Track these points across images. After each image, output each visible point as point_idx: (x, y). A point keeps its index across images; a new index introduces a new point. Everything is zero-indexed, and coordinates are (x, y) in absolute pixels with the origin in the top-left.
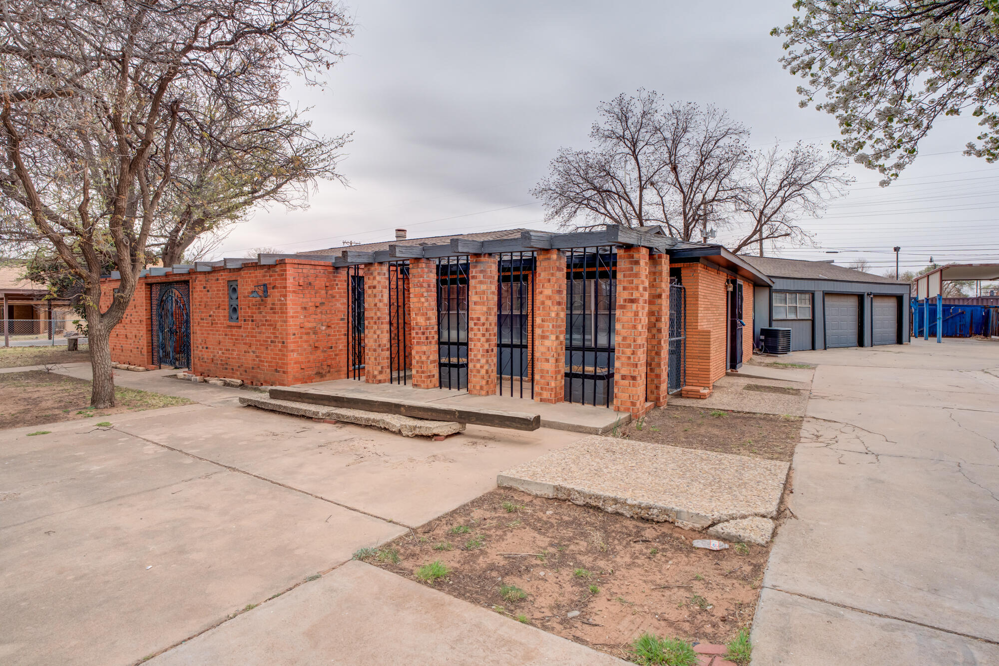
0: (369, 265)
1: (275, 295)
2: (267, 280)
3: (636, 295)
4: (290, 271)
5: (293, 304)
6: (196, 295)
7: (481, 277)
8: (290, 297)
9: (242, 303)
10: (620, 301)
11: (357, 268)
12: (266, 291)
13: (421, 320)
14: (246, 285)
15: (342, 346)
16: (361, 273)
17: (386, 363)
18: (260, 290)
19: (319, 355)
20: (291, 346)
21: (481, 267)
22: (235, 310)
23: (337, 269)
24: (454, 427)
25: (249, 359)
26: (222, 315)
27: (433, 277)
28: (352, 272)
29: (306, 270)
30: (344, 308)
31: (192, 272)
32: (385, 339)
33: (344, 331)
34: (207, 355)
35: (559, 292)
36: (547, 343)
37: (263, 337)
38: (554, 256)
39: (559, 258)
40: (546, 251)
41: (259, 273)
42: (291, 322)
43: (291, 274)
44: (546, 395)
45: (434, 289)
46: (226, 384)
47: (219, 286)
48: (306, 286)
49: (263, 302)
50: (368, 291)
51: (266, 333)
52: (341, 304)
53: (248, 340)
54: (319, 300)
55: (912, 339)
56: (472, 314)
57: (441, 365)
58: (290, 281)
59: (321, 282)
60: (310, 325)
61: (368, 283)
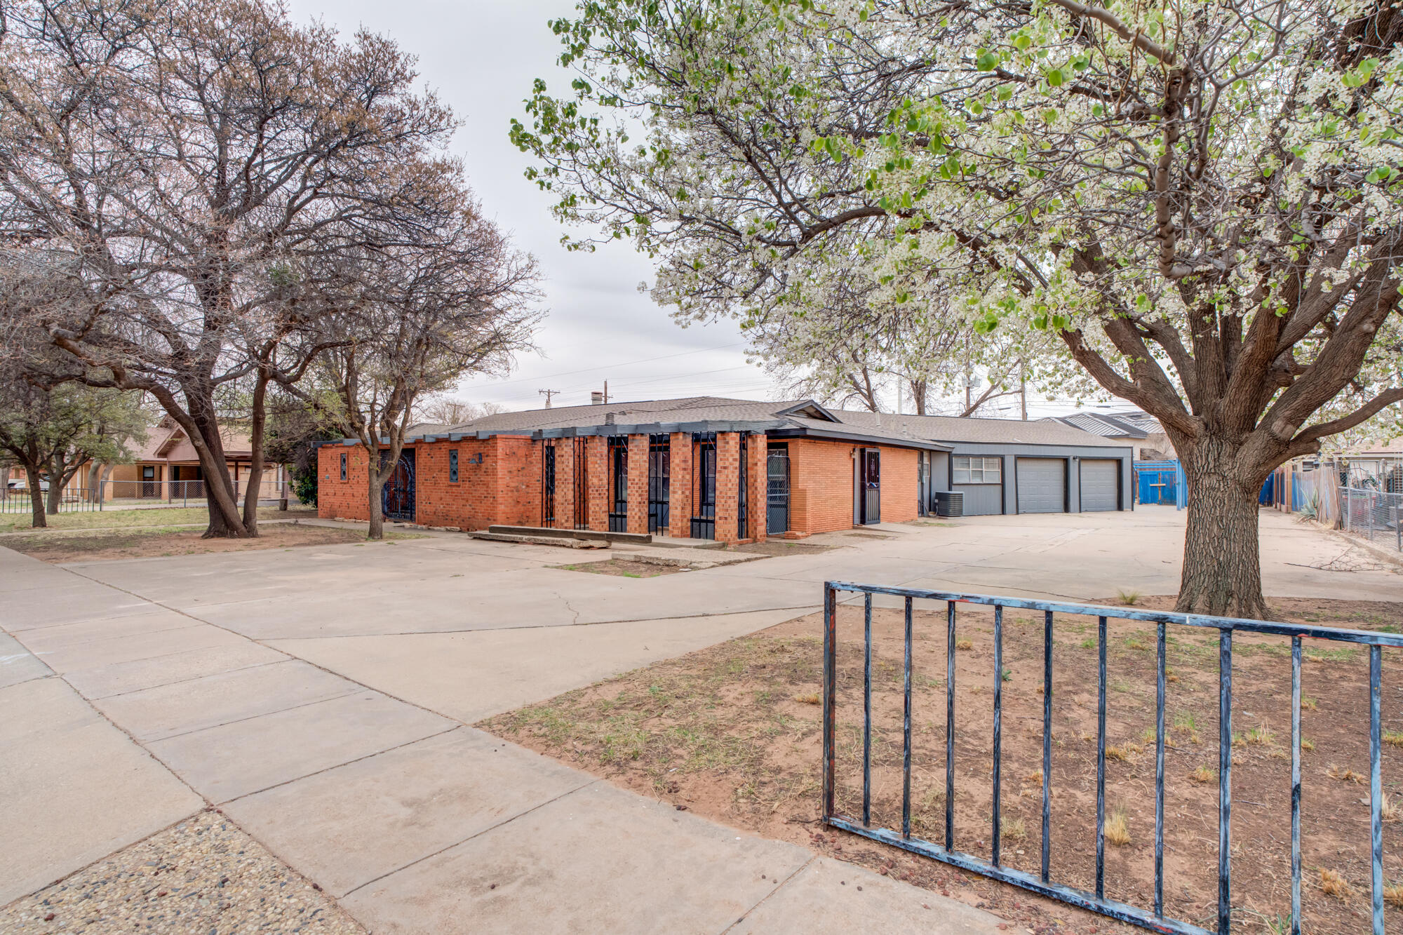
0: (558, 439)
1: (488, 462)
2: (482, 450)
3: (727, 464)
4: (500, 444)
5: (502, 468)
6: (421, 460)
7: (635, 450)
8: (500, 463)
9: (461, 468)
10: (718, 468)
11: (550, 440)
12: (480, 458)
13: (595, 481)
14: (465, 454)
15: (538, 501)
16: (553, 444)
17: (571, 514)
18: (476, 458)
19: (521, 508)
20: (500, 500)
21: (636, 443)
22: (455, 473)
23: (534, 441)
24: (603, 543)
25: (466, 511)
26: (444, 478)
27: (605, 449)
28: (546, 443)
29: (512, 443)
30: (539, 472)
31: (419, 442)
32: (570, 495)
33: (539, 490)
34: (429, 509)
35: (685, 461)
36: (677, 496)
37: (477, 494)
38: (681, 437)
39: (684, 438)
40: (676, 433)
41: (475, 445)
42: (500, 482)
43: (501, 448)
44: (676, 532)
45: (606, 458)
46: (448, 531)
47: (442, 454)
48: (511, 455)
49: (478, 467)
50: (558, 459)
51: (481, 490)
52: (537, 468)
53: (465, 496)
54: (520, 466)
55: (1136, 506)
56: (630, 476)
57: (610, 516)
58: (500, 452)
59: (522, 452)
60: (513, 485)
61: (558, 452)
